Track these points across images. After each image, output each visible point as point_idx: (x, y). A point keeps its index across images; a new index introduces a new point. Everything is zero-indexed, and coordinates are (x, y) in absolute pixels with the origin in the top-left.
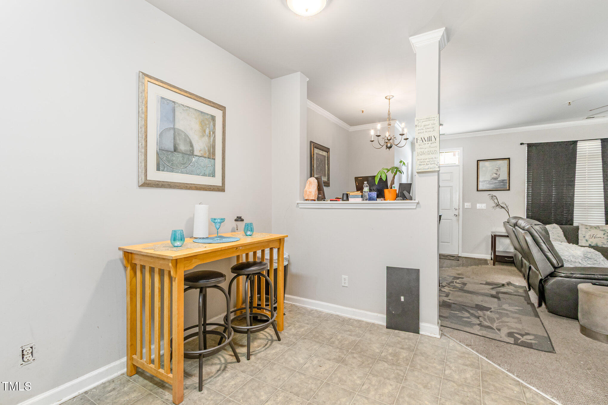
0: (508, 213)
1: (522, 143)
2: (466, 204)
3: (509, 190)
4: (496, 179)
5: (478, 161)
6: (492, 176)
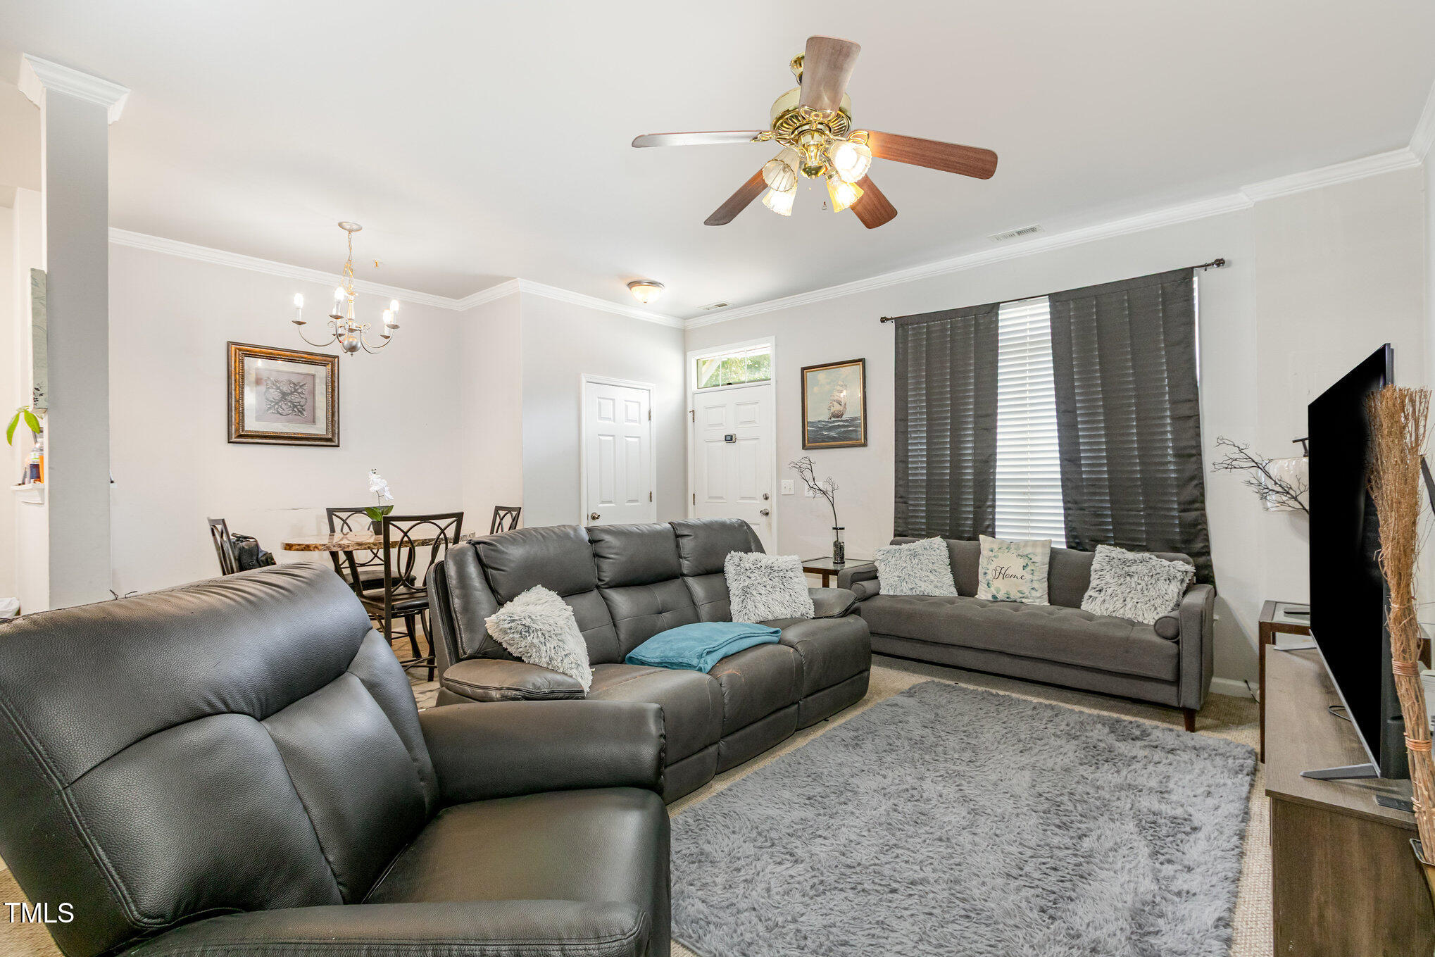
0: (833, 505)
1: (884, 318)
2: (784, 482)
3: (865, 445)
4: (838, 417)
5: (803, 369)
6: (833, 409)
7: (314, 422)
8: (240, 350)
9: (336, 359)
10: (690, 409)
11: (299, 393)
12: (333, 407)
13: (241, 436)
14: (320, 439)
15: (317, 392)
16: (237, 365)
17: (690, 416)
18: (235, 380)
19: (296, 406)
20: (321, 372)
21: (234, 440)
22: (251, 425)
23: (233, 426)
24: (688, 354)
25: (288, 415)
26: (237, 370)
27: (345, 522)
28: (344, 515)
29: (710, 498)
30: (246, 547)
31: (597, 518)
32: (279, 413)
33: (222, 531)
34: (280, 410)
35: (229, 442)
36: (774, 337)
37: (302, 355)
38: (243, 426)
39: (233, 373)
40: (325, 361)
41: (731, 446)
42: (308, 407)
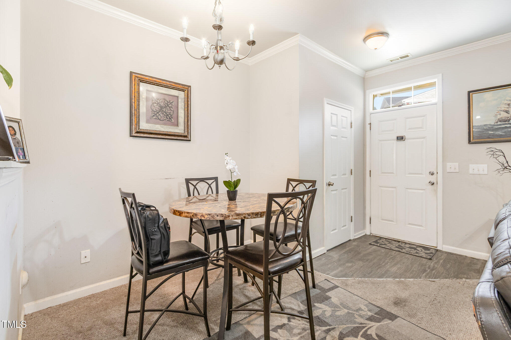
2: (449, 165)
4: (505, 122)
6: (500, 117)
7: (177, 125)
8: (137, 77)
9: (190, 88)
10: (368, 122)
11: (170, 107)
12: (188, 116)
13: (137, 132)
14: (181, 136)
15: (180, 107)
16: (136, 87)
17: (368, 127)
18: (135, 97)
19: (167, 115)
20: (181, 95)
21: (134, 134)
22: (144, 126)
23: (133, 126)
24: (367, 92)
25: (164, 120)
26: (136, 90)
27: (195, 186)
28: (194, 183)
29: (383, 173)
30: (150, 216)
31: (332, 185)
32: (159, 119)
33: (132, 203)
34: (159, 117)
35: (131, 136)
36: (441, 74)
37: (172, 84)
38: (139, 126)
39: (133, 92)
40: (184, 88)
41: (401, 143)
42: (175, 116)
